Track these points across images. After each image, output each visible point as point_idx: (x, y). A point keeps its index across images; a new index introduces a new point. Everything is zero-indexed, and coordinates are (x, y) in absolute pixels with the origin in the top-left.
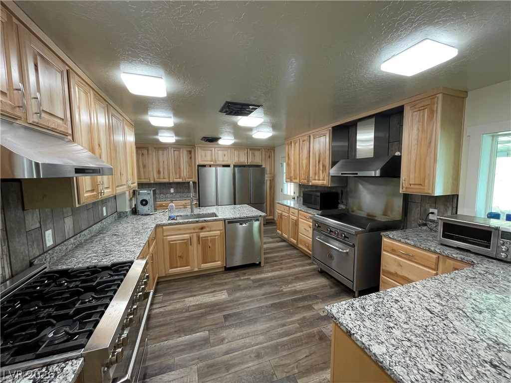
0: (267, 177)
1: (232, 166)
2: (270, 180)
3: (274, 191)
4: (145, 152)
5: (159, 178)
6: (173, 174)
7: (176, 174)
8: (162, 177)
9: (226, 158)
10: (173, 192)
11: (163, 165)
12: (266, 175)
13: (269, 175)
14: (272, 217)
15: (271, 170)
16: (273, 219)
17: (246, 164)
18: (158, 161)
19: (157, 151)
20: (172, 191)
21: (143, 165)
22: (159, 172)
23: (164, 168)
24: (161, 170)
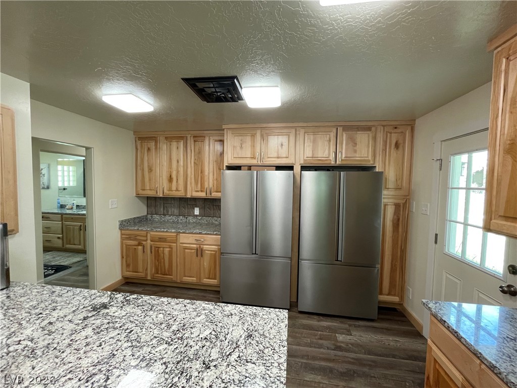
0: (388, 197)
1: (297, 169)
2: (397, 206)
3: (406, 232)
4: (152, 145)
5: (170, 190)
6: (191, 184)
7: (196, 183)
8: (174, 188)
9: (283, 152)
10: (198, 214)
11: (178, 167)
12: (385, 192)
13: (392, 193)
14: (396, 299)
15: (399, 178)
16: (401, 305)
17: (333, 163)
18: (170, 159)
19: (168, 143)
20: (197, 211)
21: (148, 166)
22: (170, 179)
23: (178, 172)
24: (174, 176)
